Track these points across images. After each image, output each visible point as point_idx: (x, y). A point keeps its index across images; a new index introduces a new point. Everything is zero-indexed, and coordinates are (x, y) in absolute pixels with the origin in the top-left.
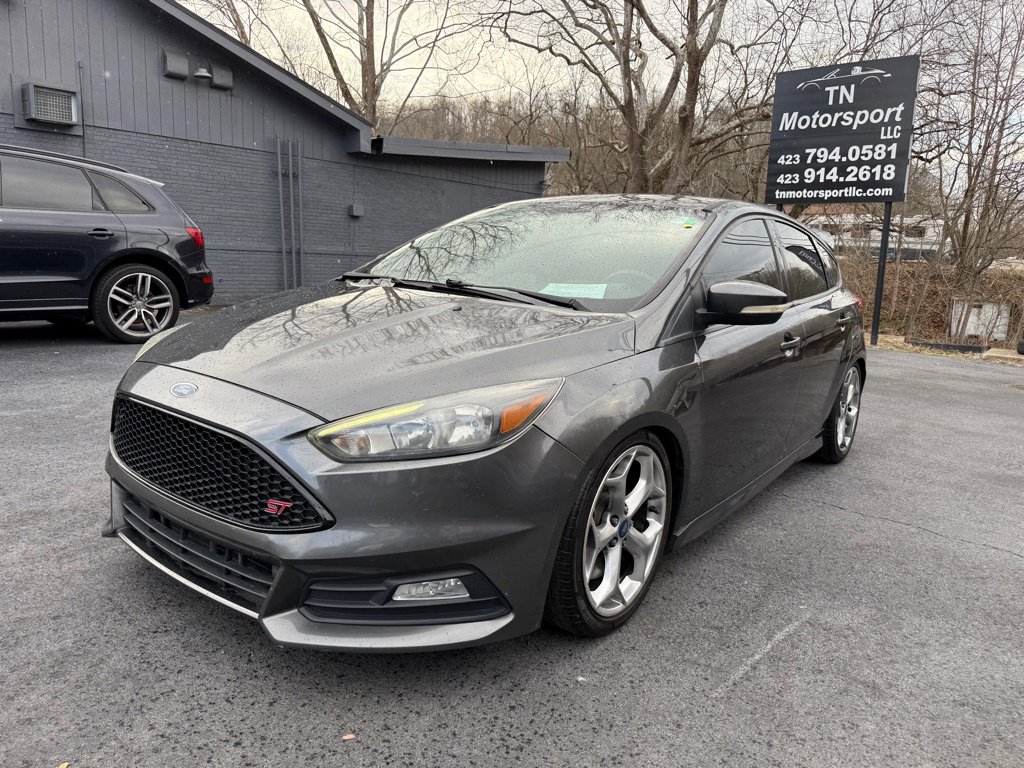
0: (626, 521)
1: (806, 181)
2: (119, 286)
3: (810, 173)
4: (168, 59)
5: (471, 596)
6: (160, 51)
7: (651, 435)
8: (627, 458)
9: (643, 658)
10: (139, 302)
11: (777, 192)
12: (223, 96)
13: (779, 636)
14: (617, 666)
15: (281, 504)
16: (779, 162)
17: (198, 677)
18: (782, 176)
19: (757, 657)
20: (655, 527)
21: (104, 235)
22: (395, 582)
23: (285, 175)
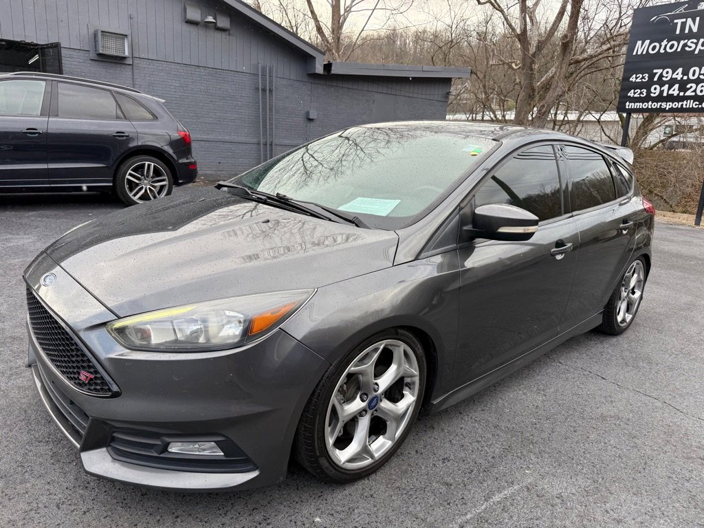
0: (376, 397)
1: (652, 95)
2: (133, 170)
3: (655, 89)
4: (188, 10)
5: (225, 455)
6: (183, 5)
7: (400, 331)
8: (376, 350)
9: (375, 506)
10: (146, 181)
11: (627, 104)
12: (224, 35)
13: (497, 498)
14: (351, 510)
15: (88, 375)
16: (631, 79)
17: (49, 483)
18: (632, 91)
19: (469, 516)
20: (409, 399)
21: (123, 136)
22: (168, 440)
23: (264, 90)
